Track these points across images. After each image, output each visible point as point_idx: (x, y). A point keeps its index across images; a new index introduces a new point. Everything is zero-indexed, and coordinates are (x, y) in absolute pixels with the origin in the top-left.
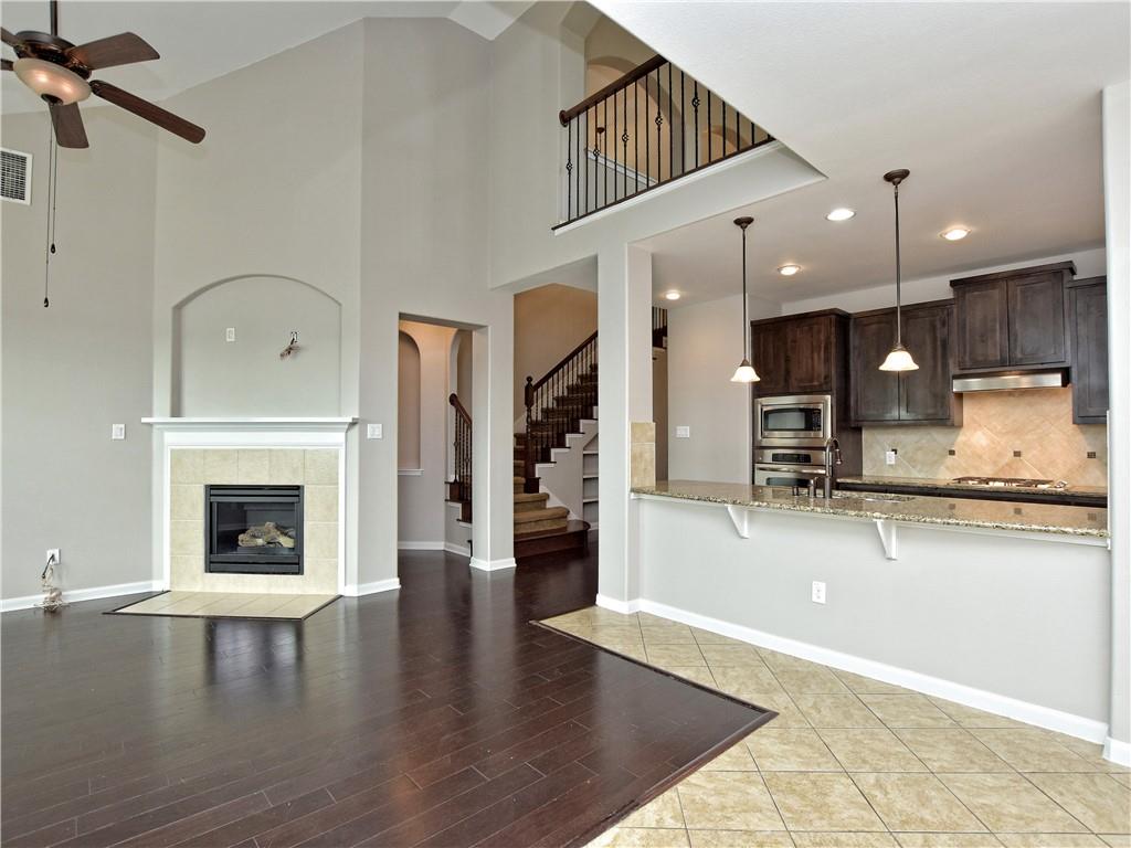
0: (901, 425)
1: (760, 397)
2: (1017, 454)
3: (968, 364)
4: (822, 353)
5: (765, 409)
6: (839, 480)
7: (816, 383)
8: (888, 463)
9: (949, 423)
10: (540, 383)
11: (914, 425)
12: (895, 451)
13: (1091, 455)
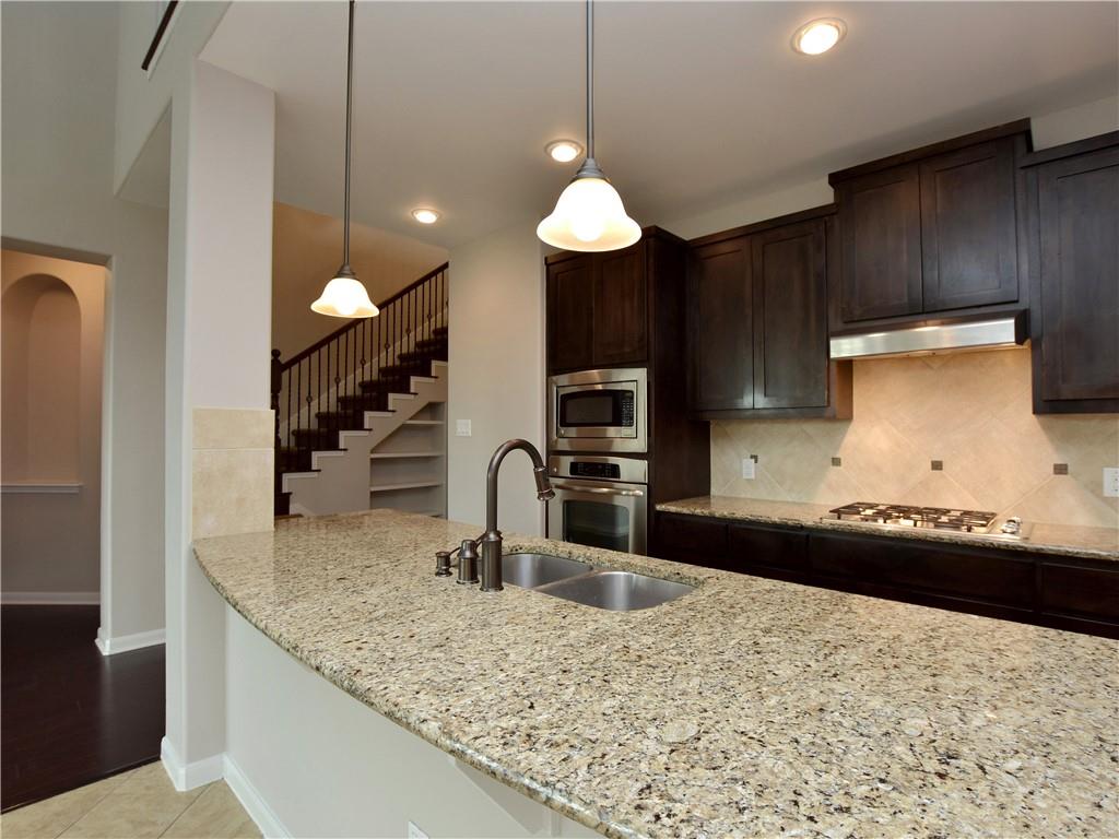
0: (756, 416)
1: (556, 374)
2: (937, 466)
3: (858, 312)
4: (636, 298)
5: (562, 392)
6: (658, 507)
7: (627, 350)
8: (745, 477)
9: (828, 412)
10: (297, 360)
11: (778, 416)
12: (755, 457)
13: (1061, 469)
